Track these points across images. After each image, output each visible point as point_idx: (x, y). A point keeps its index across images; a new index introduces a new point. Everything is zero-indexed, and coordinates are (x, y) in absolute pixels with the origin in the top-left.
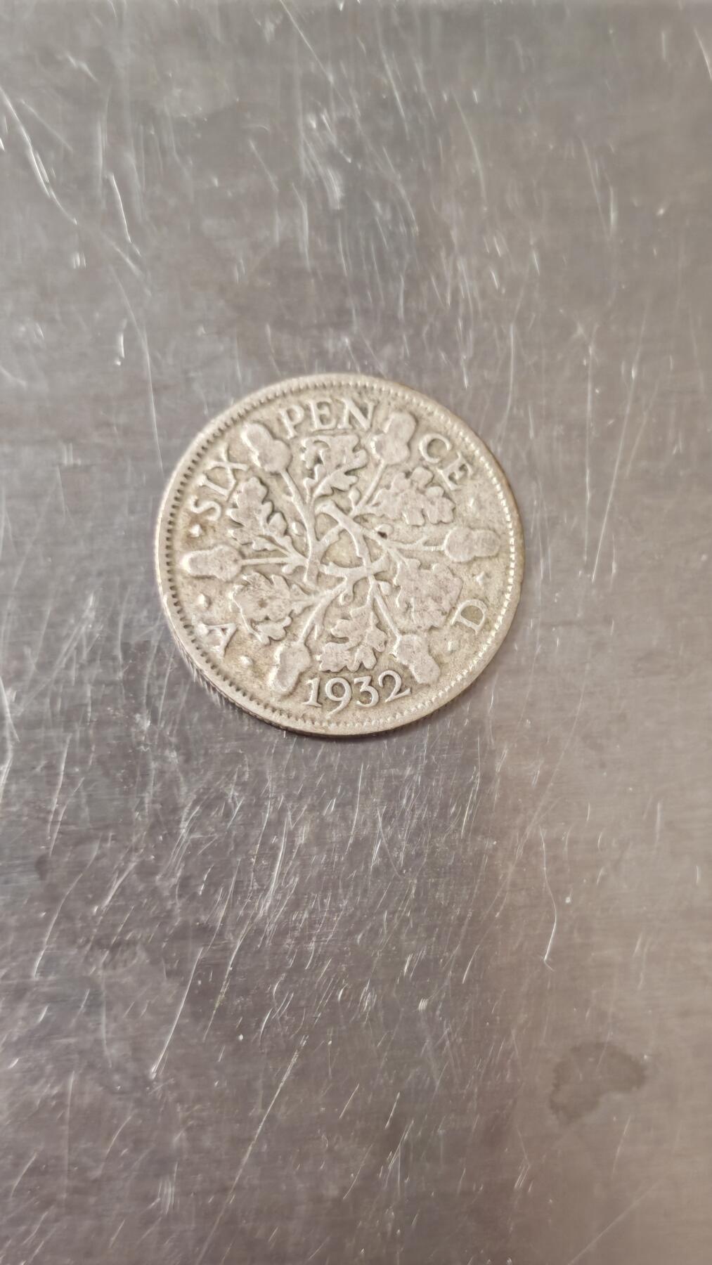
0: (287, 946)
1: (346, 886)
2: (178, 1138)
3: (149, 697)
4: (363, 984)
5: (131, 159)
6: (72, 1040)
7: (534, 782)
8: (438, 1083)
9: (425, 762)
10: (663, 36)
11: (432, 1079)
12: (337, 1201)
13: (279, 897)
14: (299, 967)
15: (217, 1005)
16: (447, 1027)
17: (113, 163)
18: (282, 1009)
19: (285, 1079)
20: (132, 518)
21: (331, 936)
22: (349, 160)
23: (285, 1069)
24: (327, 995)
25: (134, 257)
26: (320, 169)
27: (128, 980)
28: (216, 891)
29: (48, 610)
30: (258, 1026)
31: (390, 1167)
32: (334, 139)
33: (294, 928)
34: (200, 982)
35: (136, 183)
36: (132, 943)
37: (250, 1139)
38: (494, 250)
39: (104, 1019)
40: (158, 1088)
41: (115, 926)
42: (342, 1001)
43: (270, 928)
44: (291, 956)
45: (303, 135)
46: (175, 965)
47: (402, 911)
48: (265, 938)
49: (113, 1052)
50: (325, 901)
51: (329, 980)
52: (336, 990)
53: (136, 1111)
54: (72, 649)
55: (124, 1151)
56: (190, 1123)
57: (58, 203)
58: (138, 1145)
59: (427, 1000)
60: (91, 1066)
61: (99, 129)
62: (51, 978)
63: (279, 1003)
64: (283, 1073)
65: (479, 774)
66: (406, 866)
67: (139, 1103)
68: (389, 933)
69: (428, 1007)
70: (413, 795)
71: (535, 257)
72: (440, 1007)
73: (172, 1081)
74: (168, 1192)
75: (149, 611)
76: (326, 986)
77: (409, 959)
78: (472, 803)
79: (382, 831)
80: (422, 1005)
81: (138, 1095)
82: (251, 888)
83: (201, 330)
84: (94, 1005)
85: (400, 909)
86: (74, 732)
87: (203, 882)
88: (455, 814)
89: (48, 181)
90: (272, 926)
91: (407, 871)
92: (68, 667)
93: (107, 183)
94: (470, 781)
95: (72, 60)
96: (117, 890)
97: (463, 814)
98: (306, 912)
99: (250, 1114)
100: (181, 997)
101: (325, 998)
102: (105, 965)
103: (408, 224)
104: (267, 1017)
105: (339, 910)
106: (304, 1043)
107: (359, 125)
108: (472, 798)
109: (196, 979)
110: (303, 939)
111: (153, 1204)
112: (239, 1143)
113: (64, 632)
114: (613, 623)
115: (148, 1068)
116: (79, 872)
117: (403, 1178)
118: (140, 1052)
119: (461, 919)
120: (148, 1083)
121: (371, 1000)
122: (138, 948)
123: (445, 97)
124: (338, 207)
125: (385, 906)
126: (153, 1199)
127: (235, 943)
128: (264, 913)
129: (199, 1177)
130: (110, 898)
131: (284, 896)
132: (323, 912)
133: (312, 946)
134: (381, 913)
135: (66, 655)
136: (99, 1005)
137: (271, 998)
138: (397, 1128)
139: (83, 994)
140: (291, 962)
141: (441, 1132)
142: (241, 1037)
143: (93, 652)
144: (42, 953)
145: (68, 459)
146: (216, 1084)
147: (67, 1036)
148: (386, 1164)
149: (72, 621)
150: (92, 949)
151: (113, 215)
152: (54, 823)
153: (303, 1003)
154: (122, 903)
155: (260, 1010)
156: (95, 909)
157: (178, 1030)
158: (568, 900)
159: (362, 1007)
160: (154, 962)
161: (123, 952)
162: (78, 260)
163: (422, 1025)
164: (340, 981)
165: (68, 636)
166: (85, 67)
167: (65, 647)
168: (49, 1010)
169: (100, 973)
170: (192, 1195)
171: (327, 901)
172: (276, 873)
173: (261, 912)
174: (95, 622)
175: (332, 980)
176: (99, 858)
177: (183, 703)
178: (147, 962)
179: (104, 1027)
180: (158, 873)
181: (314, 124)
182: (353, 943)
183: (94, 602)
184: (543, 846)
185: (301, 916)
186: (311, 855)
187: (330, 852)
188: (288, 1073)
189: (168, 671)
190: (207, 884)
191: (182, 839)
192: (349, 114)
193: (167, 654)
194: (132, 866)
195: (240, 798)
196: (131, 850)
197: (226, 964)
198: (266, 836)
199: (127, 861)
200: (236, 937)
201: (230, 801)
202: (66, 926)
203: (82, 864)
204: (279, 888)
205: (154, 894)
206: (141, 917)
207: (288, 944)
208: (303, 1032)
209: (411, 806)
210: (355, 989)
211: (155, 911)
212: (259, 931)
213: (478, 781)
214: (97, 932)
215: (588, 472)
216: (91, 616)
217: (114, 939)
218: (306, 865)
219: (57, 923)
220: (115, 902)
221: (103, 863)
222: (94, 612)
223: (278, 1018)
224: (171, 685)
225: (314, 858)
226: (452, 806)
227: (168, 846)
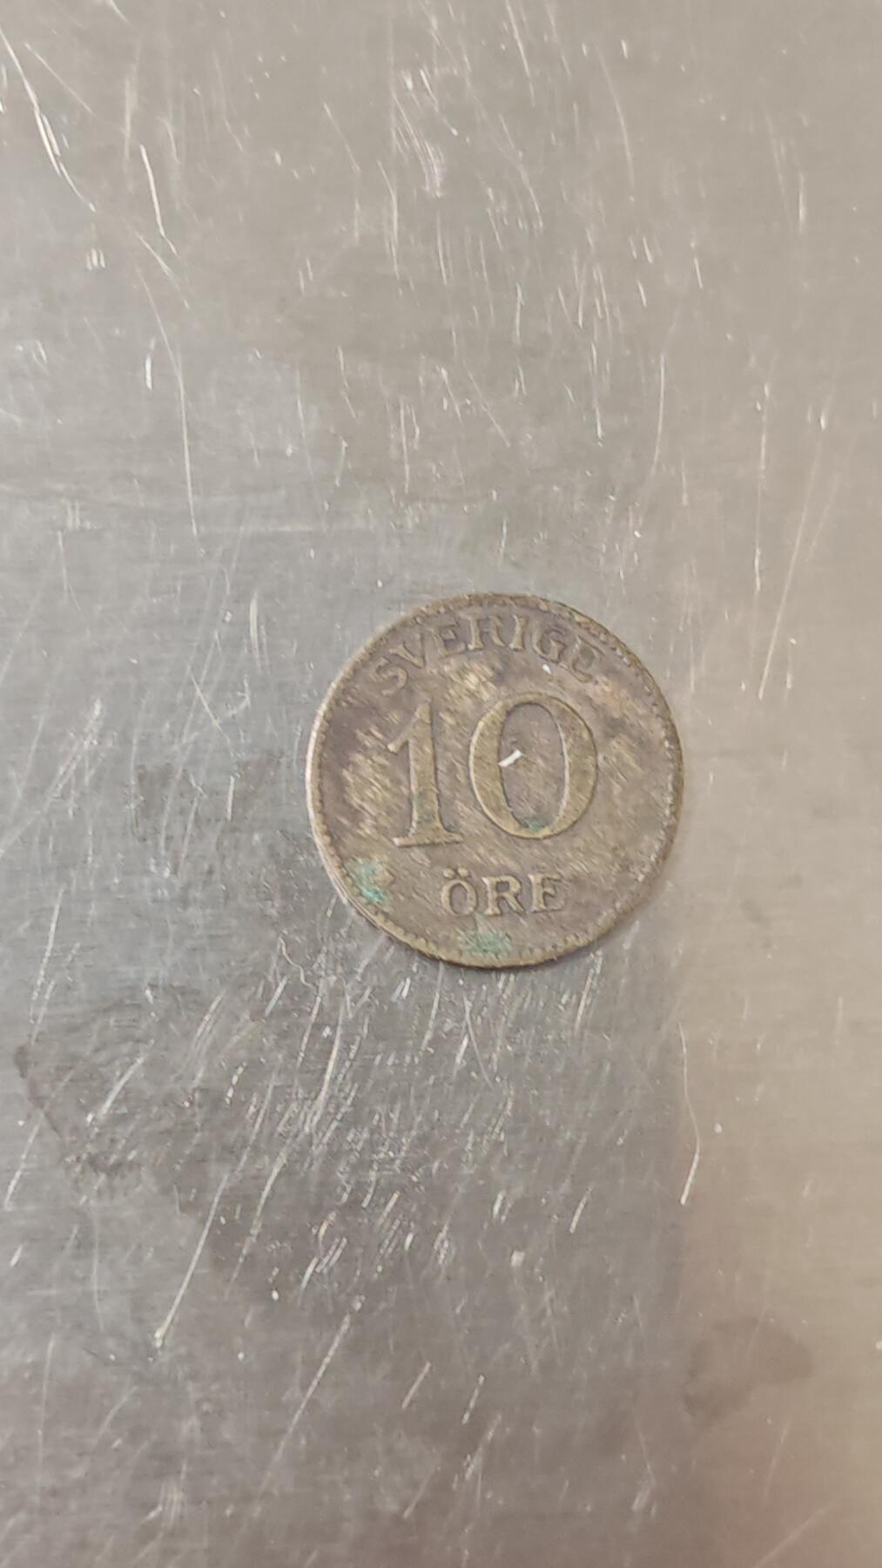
0: (339, 1174)
1: (420, 1097)
2: (189, 1426)
3: (169, 839)
4: (438, 1231)
5: (168, 127)
6: (53, 1292)
7: (675, 963)
8: (535, 1365)
11: (527, 1359)
12: (397, 1519)
13: (332, 1107)
14: (354, 1204)
15: (245, 1251)
16: (549, 1290)
17: (144, 130)
18: (333, 1257)
19: (331, 1353)
20: (155, 601)
21: (397, 1163)
22: (455, 132)
23: (332, 1337)
24: (391, 1242)
25: (168, 257)
26: (417, 143)
27: (129, 1213)
28: (248, 1101)
29: (41, 720)
30: (299, 1281)
31: (468, 1475)
32: (437, 104)
33: (350, 1151)
34: (223, 1220)
35: (174, 159)
36: (134, 1166)
37: (282, 1432)
38: (642, 253)
39: (96, 1263)
40: (165, 1358)
41: (113, 1141)
42: (411, 1253)
43: (318, 1149)
44: (345, 1190)
45: (394, 96)
46: (192, 1197)
47: (493, 1132)
48: (311, 1164)
49: (105, 1310)
51: (393, 1223)
52: (403, 1234)
53: (135, 1388)
54: (71, 772)
55: (118, 1442)
56: (205, 1407)
57: (71, 184)
58: (135, 1435)
59: (523, 1254)
60: (79, 1326)
61: (128, 84)
62: (30, 1208)
63: (327, 1251)
64: (329, 1346)
65: (599, 953)
66: (499, 1073)
67: (140, 1379)
68: (475, 1161)
69: (525, 1262)
71: (696, 262)
72: (540, 1262)
73: (183, 1350)
74: (173, 1500)
75: (173, 724)
76: (390, 1230)
77: (500, 1197)
78: (592, 991)
79: (469, 1023)
80: (517, 1258)
81: (135, 1368)
82: (294, 1096)
84: (84, 1246)
85: (490, 1129)
86: (69, 882)
87: (230, 1087)
88: (567, 1005)
89: (57, 152)
90: (321, 1147)
91: (502, 1080)
92: (64, 797)
93: (136, 155)
94: (590, 961)
96: (119, 1093)
97: (578, 1004)
98: (366, 1129)
99: (284, 1399)
100: (200, 1237)
101: (389, 1245)
102: (100, 1193)
103: (530, 217)
104: (311, 1270)
105: (410, 1129)
106: (360, 1305)
107: (468, 83)
108: (591, 984)
109: (217, 1216)
110: (363, 1165)
111: (153, 1514)
112: (268, 1434)
113: (61, 750)
114: (786, 753)
115: (153, 1332)
116: (70, 1069)
117: (484, 1492)
118: (142, 1310)
119: (572, 1146)
120: (152, 1352)
121: (449, 1250)
122: (144, 1172)
123: (585, 50)
124: (438, 193)
125: (470, 1125)
126: (153, 1507)
127: (271, 1171)
128: (310, 1130)
129: (215, 1481)
130: (108, 1103)
131: (338, 1107)
132: (388, 1130)
133: (373, 1176)
134: (465, 1134)
135: (62, 778)
136: (92, 1245)
137: (316, 1243)
138: (478, 1424)
139: (70, 1231)
140: (345, 1197)
141: (537, 1430)
142: (275, 1295)
143: (99, 774)
144: (18, 1174)
145: (73, 521)
146: (242, 1355)
147: (49, 1286)
148: (462, 1472)
149: (72, 734)
150: (83, 1171)
151: (143, 200)
152: (39, 1003)
153: (358, 1251)
154: (124, 1110)
155: (301, 1259)
156: (90, 1118)
157: (193, 1282)
158: (719, 1129)
159: (436, 1259)
160: (166, 1191)
161: (123, 1177)
162: (95, 260)
163: (516, 1286)
164: (408, 1225)
165: (65, 755)
167: (62, 769)
168: (26, 1250)
169: (92, 1203)
170: (204, 1503)
171: (395, 1117)
172: (327, 1077)
173: (307, 1129)
174: (101, 736)
175: (397, 1222)
176: (97, 1050)
177: (213, 847)
178: (155, 1189)
179: (97, 1276)
180: (173, 1071)
181: (410, 84)
182: (428, 1174)
183: (101, 710)
184: (685, 1050)
185: (358, 1138)
186: (375, 1054)
187: (401, 1051)
188: (336, 1345)
189: (195, 804)
190: (237, 1088)
191: (206, 1027)
192: (455, 72)
193: (193, 782)
194: (140, 1061)
195: (283, 975)
196: (138, 1041)
197: (260, 1196)
198: (318, 1027)
199: (133, 1055)
200: (273, 1160)
201: (270, 978)
202: (52, 1138)
203: (74, 1058)
204: (331, 1097)
205: (169, 1100)
206: (147, 1129)
207: (342, 1173)
208: (357, 1292)
209: (508, 991)
210: (429, 1235)
211: (166, 1123)
212: (303, 1153)
213: (600, 961)
214: (91, 1148)
215: (758, 552)
216: (96, 730)
217: (113, 1159)
218: (367, 1067)
219: (39, 1135)
220: (116, 1109)
221: (103, 1056)
222: (101, 723)
223: (325, 1271)
224: (197, 820)
225: (379, 1058)
226: (564, 993)
227: (187, 1035)
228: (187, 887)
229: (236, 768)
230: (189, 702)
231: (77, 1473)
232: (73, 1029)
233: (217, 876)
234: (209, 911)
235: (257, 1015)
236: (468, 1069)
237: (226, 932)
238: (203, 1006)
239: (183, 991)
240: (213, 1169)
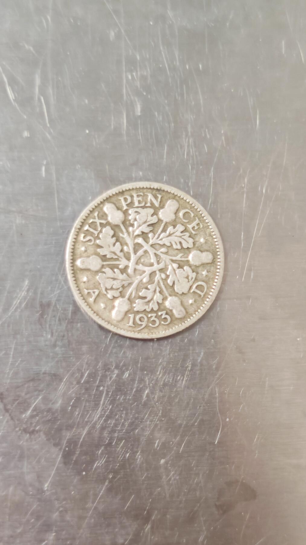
0: (105, 434)
1: (131, 409)
2: (55, 516)
3: (50, 325)
4: (137, 452)
5: (50, 91)
6: (12, 472)
7: (214, 367)
8: (168, 496)
9: (168, 356)
10: (283, 42)
11: (165, 494)
13: (103, 413)
14: (110, 444)
16: (173, 472)
17: (43, 92)
18: (103, 461)
19: (102, 492)
20: (45, 247)
21: (124, 430)
22: (145, 94)
23: (102, 487)
25: (50, 133)
26: (132, 98)
27: (36, 447)
28: (75, 410)
29: (8, 286)
30: (92, 469)
31: (146, 531)
32: (138, 84)
33: (109, 427)
34: (67, 449)
35: (52, 101)
36: (37, 432)
37: (86, 517)
38: (206, 135)
39: (26, 463)
40: (48, 493)
41: (31, 423)
42: (128, 459)
43: (98, 426)
44: (107, 439)
45: (125, 81)
46: (57, 441)
47: (155, 421)
48: (96, 431)
49: (29, 478)
50: (122, 415)
51: (122, 450)
52: (126, 453)
53: (38, 503)
54: (18, 303)
55: (33, 520)
56: (61, 509)
57: (18, 108)
58: (38, 518)
59: (164, 460)
60: (20, 483)
61: (37, 76)
63: (101, 458)
64: (101, 489)
65: (190, 363)
66: (157, 402)
67: (40, 500)
68: (149, 430)
69: (165, 462)
70: (162, 370)
71: (223, 138)
72: (170, 462)
73: (54, 491)
74: (50, 539)
75: (52, 288)
76: (121, 452)
77: (157, 442)
78: (187, 375)
79: (148, 386)
80: (162, 461)
81: (39, 496)
82: (90, 409)
83: (78, 167)
84: (21, 457)
85: (154, 420)
86: (17, 339)
87: (70, 406)
88: (180, 379)
89: (14, 99)
90: (99, 425)
91: (158, 404)
92: (16, 311)
93: (39, 100)
94: (186, 366)
95: (27, 46)
96: (33, 408)
97: (183, 380)
98: (114, 420)
99: (87, 506)
100: (59, 455)
101: (121, 457)
102: (27, 441)
103: (169, 123)
104: (95, 465)
105: (128, 420)
106: (111, 476)
107: (149, 78)
108: (187, 373)
109: (66, 447)
110: (113, 431)
111: (44, 543)
112: (81, 518)
113: (15, 296)
114: (251, 299)
115: (44, 485)
116: (17, 400)
117: (151, 536)
118: (40, 478)
119: (180, 425)
120: (43, 492)
121: (141, 458)
122: (42, 433)
123: (187, 67)
124: (139, 114)
125: (148, 418)
126: (44, 541)
127: (83, 433)
128: (96, 420)
129: (64, 533)
130: (30, 411)
131: (105, 412)
132: (121, 420)
133: (116, 435)
134: (146, 421)
135: (15, 305)
136: (24, 457)
137: (98, 457)
138: (149, 515)
139: (17, 452)
140: (107, 441)
141: (168, 516)
142: (84, 473)
143: (27, 304)
144: (0, 434)
145: (19, 220)
146: (73, 492)
147: (10, 470)
148: (144, 529)
149: (18, 291)
150: (21, 433)
151: (42, 114)
152: (7, 378)
153: (111, 459)
154: (35, 413)
155: (92, 462)
156: (24, 416)
157: (57, 469)
158: (228, 420)
159: (136, 462)
160: (48, 440)
161: (35, 435)
162: (26, 134)
163: (162, 470)
164: (127, 451)
165: (16, 297)
166: (32, 49)
167: (15, 302)
168: (3, 458)
169: (25, 443)
170: (61, 540)
171: (123, 416)
172: (102, 402)
173: (95, 419)
174: (28, 291)
175: (124, 450)
176: (26, 394)
177: (64, 328)
178: (45, 439)
179: (26, 467)
180: (51, 401)
181: (130, 77)
182: (134, 434)
183: (28, 283)
184: (217, 394)
185: (112, 422)
186: (117, 395)
187: (125, 394)
188: (103, 489)
189: (59, 314)
190: (73, 406)
191: (62, 387)
192: (145, 74)
193: (58, 307)
194: (40, 397)
195: (88, 370)
196: (40, 391)
197: (79, 441)
198: (98, 387)
199: (38, 395)
200: (84, 430)
201: (83, 371)
202: (11, 422)
203: (19, 396)
204: (103, 409)
205: (49, 410)
206: (43, 420)
207: (106, 434)
208: (110, 472)
209: (161, 375)
210: (134, 453)
211: (49, 417)
212: (94, 427)
213: (190, 366)
214: (24, 426)
215: (243, 233)
216: (26, 289)
217: (32, 429)
218: (114, 400)
219: (7, 422)
220: (33, 413)
221: (28, 396)
222: (27, 287)
223: (101, 465)
224: (59, 320)
225: (119, 396)
226: (179, 376)
227: (56, 389)
228: (56, 341)
229: (72, 302)
230: (57, 280)
231: (19, 531)
232: (18, 387)
233: (66, 338)
234: (63, 349)
235: (78, 383)
236: (147, 400)
237: (69, 356)
238: (61, 380)
239: (55, 375)
240: (64, 433)
